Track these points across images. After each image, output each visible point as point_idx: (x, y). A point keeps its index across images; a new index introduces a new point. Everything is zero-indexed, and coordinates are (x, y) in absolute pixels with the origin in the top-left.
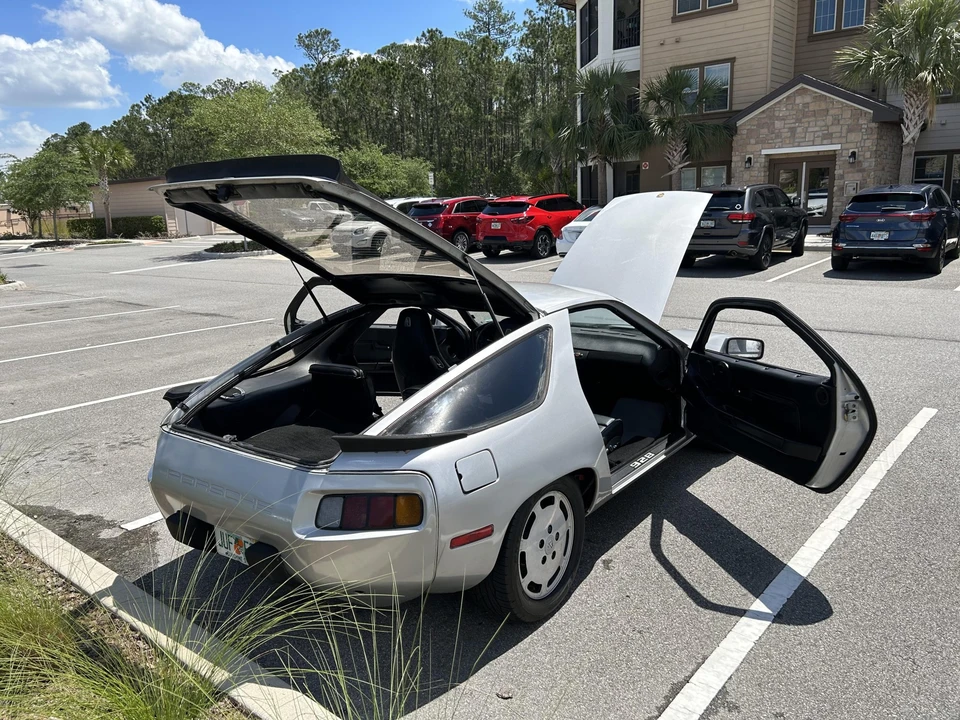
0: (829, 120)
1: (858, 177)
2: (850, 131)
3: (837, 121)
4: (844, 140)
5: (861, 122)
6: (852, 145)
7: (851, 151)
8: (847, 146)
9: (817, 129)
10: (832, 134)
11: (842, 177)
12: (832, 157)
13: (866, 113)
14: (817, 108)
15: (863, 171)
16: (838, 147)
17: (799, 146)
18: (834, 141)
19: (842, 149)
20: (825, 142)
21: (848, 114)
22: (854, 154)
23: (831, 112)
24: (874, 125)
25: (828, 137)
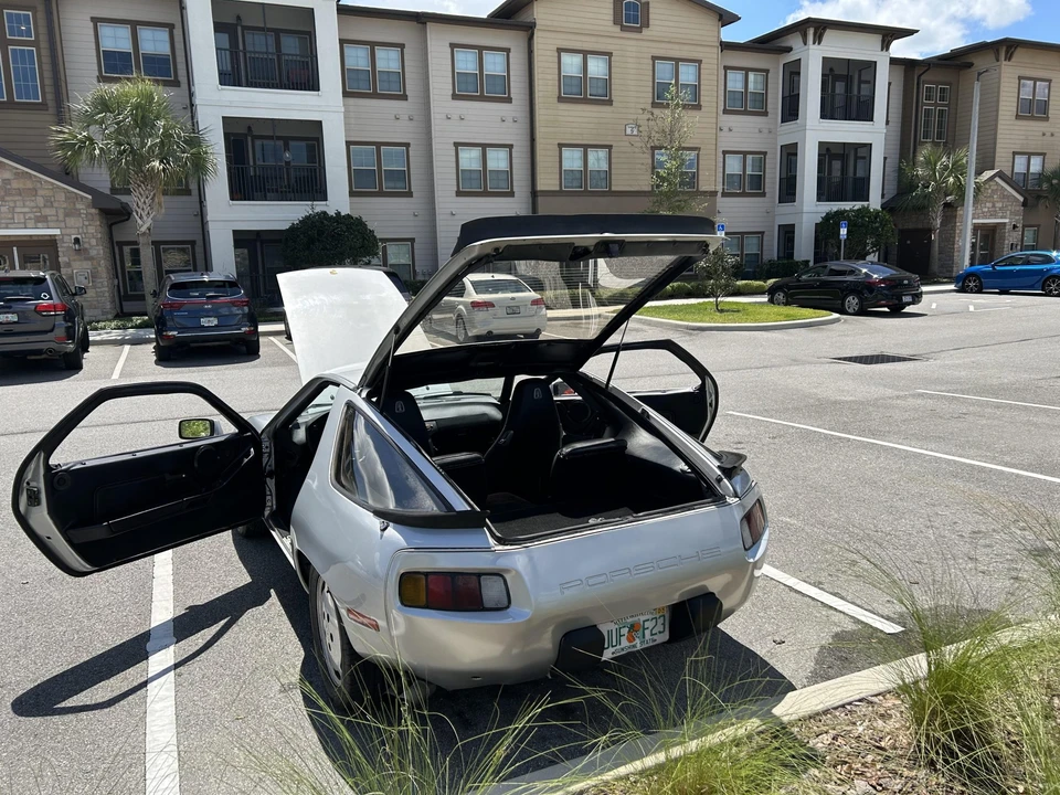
0: (40, 202)
1: (87, 265)
2: (66, 215)
3: (49, 203)
4: (63, 225)
5: (78, 206)
6: (73, 231)
7: (73, 237)
8: (68, 231)
9: (27, 210)
10: (46, 217)
11: (68, 265)
12: (51, 244)
13: (82, 197)
14: (21, 186)
15: (91, 259)
16: (57, 232)
17: (7, 228)
18: (51, 224)
19: (62, 234)
20: (40, 225)
21: (62, 197)
22: (77, 241)
23: (40, 192)
24: (93, 211)
25: (42, 220)
